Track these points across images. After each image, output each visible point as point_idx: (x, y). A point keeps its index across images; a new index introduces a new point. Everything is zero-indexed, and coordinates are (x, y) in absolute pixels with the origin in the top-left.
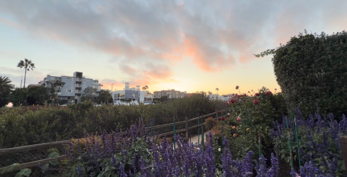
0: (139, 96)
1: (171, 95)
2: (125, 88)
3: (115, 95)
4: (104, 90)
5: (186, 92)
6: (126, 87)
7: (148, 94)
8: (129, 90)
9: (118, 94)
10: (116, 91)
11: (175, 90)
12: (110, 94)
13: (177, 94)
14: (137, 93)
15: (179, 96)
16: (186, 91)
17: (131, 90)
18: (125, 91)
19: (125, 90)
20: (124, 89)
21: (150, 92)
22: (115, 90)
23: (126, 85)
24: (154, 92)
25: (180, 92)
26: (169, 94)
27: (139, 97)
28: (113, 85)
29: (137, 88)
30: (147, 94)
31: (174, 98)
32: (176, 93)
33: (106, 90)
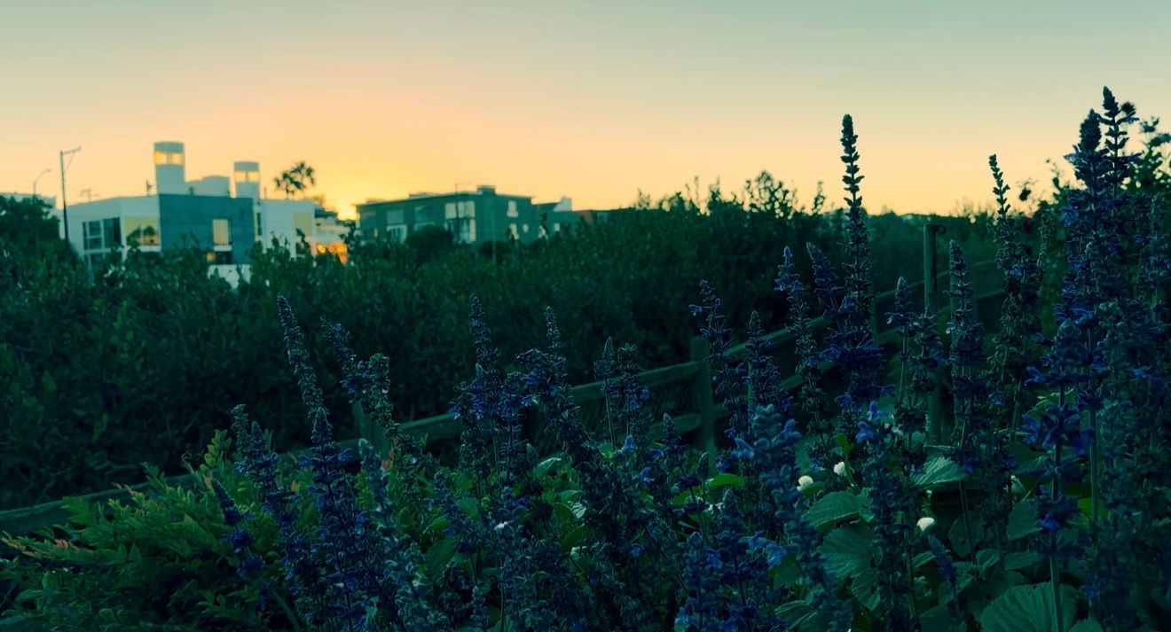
0: (260, 233)
1: (473, 223)
2: (153, 182)
3: (94, 227)
4: (8, 197)
5: (566, 200)
6: (160, 169)
7: (320, 220)
8: (184, 191)
9: (106, 221)
10: (90, 204)
11: (499, 191)
12: (55, 220)
13: (512, 212)
14: (242, 213)
15: (526, 228)
16: (568, 196)
17: (198, 192)
18: (156, 201)
19: (154, 191)
20: (149, 187)
21: (328, 206)
22: (85, 200)
23: (163, 159)
24: (361, 209)
25: (534, 202)
26: (461, 216)
27: (257, 238)
28: (66, 158)
29: (241, 177)
30: (314, 221)
31: (494, 239)
32: (506, 208)
33: (19, 200)
